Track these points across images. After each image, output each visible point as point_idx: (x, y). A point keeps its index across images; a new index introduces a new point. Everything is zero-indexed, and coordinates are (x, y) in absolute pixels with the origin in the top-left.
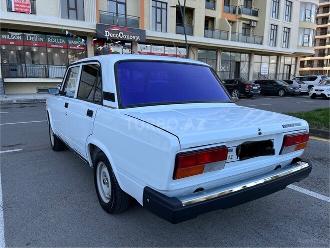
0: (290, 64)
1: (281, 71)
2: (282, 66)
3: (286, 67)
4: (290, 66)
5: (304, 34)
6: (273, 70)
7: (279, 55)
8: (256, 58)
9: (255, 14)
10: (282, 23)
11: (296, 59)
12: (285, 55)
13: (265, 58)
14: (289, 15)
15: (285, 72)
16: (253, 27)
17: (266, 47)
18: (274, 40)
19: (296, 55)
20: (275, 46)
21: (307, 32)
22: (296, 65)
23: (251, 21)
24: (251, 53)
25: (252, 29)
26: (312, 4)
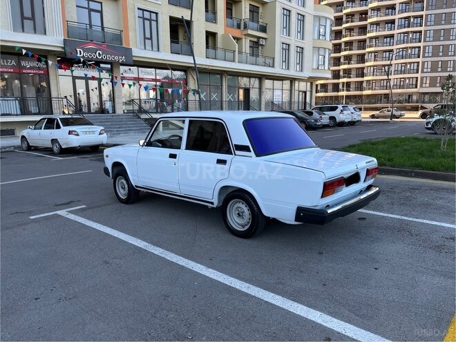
0: (305, 90)
1: (295, 99)
2: (297, 93)
3: (301, 93)
4: (305, 93)
5: (319, 55)
6: (286, 98)
7: (292, 80)
8: (268, 83)
9: (263, 29)
10: (294, 41)
11: (312, 84)
12: (300, 80)
13: (278, 84)
14: (302, 32)
15: (300, 100)
16: (262, 45)
17: (278, 70)
18: (286, 61)
19: (311, 80)
20: (288, 69)
21: (322, 52)
22: (311, 92)
23: (259, 38)
24: (261, 77)
25: (260, 48)
26: (326, 18)
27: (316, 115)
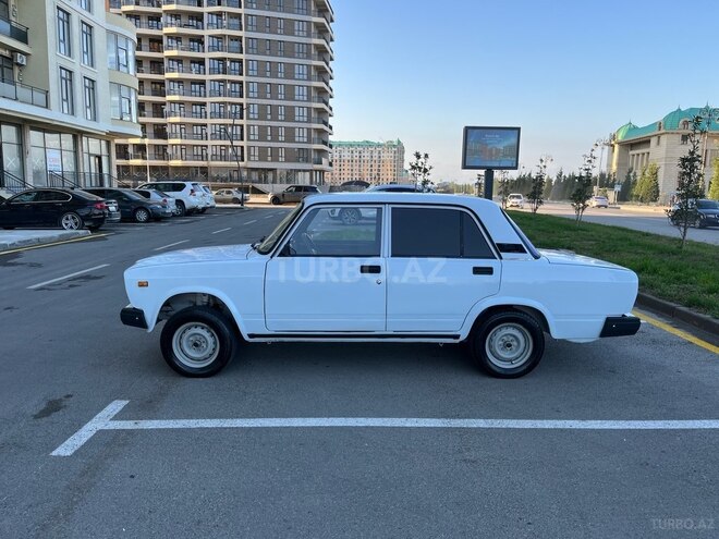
0: (98, 153)
1: (84, 168)
2: (86, 156)
3: (92, 158)
4: (100, 158)
5: (121, 97)
6: (69, 167)
7: (77, 134)
8: (34, 137)
9: (21, 36)
10: (78, 65)
11: (108, 143)
12: (90, 135)
13: (52, 139)
14: (90, 51)
15: (93, 171)
16: (20, 65)
17: (56, 114)
18: (69, 98)
19: (108, 138)
20: (73, 114)
21: (124, 92)
22: (109, 157)
23: (14, 51)
24: (22, 125)
25: (16, 70)
26: (127, 38)
27: (155, 197)
